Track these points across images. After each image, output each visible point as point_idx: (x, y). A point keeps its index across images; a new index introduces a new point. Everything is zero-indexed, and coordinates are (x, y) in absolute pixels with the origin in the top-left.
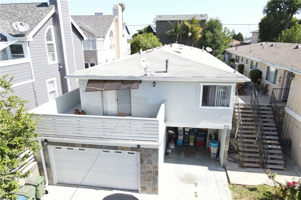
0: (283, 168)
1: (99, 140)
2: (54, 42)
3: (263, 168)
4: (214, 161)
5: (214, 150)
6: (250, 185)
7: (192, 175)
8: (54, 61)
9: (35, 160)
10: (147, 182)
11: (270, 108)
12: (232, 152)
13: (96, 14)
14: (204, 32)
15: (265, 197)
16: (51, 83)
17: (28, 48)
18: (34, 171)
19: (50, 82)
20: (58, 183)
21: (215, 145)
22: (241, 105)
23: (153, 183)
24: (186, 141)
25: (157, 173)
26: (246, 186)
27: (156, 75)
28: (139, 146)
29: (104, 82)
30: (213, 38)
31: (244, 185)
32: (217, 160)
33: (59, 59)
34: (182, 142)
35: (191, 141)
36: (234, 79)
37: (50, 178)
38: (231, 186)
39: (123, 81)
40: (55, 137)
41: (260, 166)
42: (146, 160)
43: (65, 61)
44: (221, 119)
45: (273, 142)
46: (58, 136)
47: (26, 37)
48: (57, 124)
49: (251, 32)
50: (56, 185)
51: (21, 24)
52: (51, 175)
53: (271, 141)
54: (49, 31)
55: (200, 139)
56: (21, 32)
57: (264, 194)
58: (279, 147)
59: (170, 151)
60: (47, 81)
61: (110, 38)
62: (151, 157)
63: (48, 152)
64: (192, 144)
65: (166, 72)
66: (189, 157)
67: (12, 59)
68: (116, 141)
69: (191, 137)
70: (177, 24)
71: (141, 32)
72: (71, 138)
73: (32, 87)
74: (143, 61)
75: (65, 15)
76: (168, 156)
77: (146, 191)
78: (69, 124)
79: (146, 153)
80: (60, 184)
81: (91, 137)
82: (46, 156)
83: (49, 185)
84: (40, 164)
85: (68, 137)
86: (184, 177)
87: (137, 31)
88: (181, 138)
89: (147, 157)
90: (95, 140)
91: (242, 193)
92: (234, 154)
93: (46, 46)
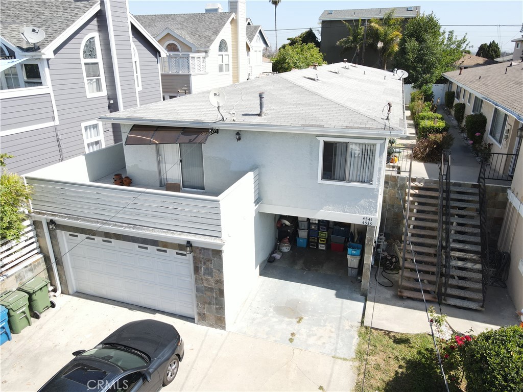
0: (479, 308)
1: (129, 227)
2: (99, 59)
3: (440, 303)
4: (351, 281)
5: (352, 261)
6: (398, 333)
7: (300, 303)
8: (100, 91)
9: (41, 252)
10: (206, 306)
11: (476, 191)
12: (392, 267)
13: (207, 10)
14: (403, 41)
15: (418, 357)
16: (94, 128)
17: (47, 69)
18: (35, 268)
19: (92, 127)
20: (77, 292)
21: (355, 252)
22: (420, 181)
23: (216, 309)
24: (313, 240)
25: (221, 293)
26: (392, 334)
27: (240, 119)
28: (188, 242)
29: (156, 130)
30: (419, 51)
31: (388, 331)
32: (357, 280)
33: (108, 89)
34: (305, 241)
35: (321, 241)
36: (376, 132)
37: (64, 283)
38: (364, 330)
39: (185, 130)
40: (65, 217)
41: (434, 300)
42: (204, 269)
43: (117, 93)
44: (358, 206)
45: (467, 257)
46: (69, 216)
47: (40, 52)
48: (67, 196)
49: (513, 41)
50: (72, 295)
51: (34, 30)
52: (64, 278)
53: (464, 254)
54: (91, 41)
55: (339, 239)
56: (34, 44)
57: (419, 353)
58: (478, 266)
59: (277, 256)
60: (84, 124)
61: (221, 53)
62: (211, 264)
63: (57, 241)
64: (322, 247)
65: (259, 115)
66: (309, 270)
67: (26, 87)
68: (155, 231)
69: (322, 235)
70: (357, 26)
71: (293, 42)
72: (88, 221)
73: (54, 134)
74: (215, 94)
75: (117, 14)
76: (274, 264)
77: (205, 321)
78: (83, 197)
79: (202, 257)
80: (80, 294)
81: (117, 222)
82: (56, 248)
83: (62, 293)
84: (47, 259)
85: (84, 219)
86: (284, 305)
87: (288, 39)
88: (303, 234)
89: (205, 264)
90: (123, 226)
91: (377, 345)
92: (394, 272)
93: (83, 66)
